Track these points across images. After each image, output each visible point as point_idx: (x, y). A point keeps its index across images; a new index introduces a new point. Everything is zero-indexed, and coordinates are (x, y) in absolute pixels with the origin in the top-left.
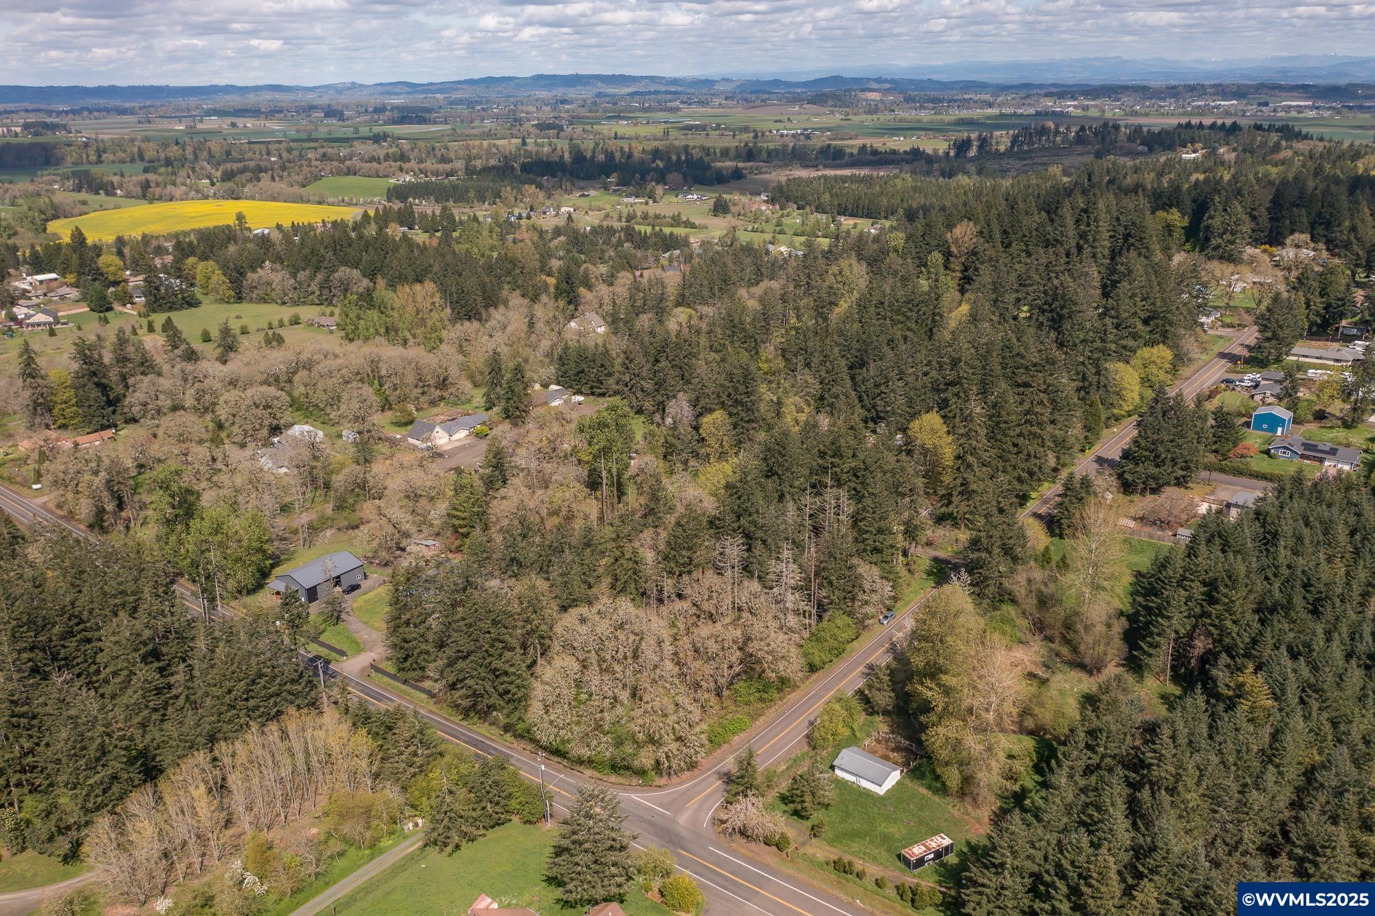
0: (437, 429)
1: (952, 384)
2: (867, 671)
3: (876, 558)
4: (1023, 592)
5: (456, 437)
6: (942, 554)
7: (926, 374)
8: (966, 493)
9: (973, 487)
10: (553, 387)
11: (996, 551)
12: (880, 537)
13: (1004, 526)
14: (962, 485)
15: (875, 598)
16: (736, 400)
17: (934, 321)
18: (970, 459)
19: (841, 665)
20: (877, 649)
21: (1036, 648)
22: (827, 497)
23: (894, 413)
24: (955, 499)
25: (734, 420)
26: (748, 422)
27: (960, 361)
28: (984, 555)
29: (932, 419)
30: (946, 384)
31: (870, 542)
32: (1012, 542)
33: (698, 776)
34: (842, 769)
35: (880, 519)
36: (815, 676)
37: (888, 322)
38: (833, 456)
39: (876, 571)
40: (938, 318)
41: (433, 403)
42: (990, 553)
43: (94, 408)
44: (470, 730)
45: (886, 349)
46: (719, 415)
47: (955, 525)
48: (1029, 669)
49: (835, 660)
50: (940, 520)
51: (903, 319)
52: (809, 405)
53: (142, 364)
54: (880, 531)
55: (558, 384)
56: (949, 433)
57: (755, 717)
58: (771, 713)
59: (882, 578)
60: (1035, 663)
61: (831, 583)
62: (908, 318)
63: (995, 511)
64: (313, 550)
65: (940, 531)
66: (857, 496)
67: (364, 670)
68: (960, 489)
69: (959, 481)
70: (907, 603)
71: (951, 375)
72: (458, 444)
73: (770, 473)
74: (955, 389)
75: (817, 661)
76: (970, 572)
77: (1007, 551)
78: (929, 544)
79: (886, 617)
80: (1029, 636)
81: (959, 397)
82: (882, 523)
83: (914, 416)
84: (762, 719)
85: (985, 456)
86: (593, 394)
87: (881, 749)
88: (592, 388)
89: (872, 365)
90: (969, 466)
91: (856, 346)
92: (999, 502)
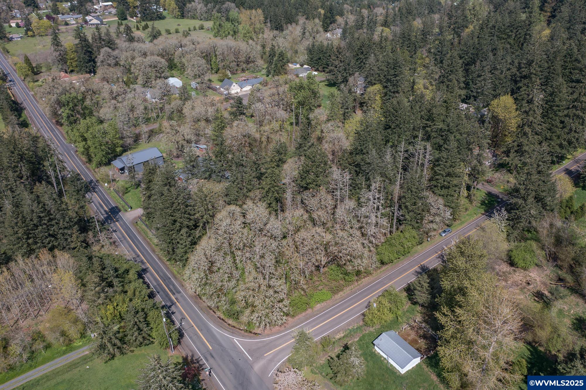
0: (234, 84)
1: (525, 77)
2: (419, 270)
3: (444, 192)
4: (545, 232)
5: (244, 89)
6: (495, 190)
7: (509, 69)
8: (520, 151)
9: (526, 148)
10: (305, 66)
11: (531, 199)
12: (448, 179)
13: (540, 182)
14: (518, 146)
15: (438, 219)
16: (388, 79)
17: (525, 39)
18: (527, 129)
19: (405, 262)
20: (433, 254)
21: (548, 272)
22: (418, 147)
23: (482, 94)
24: (512, 155)
25: (385, 91)
26: (394, 92)
27: (533, 61)
28: (520, 201)
29: (507, 100)
30: (521, 77)
31: (440, 181)
32: (544, 194)
33: (283, 331)
34: (378, 348)
35: (451, 166)
36: (384, 268)
37: (495, 38)
38: (428, 120)
39: (441, 201)
40: (528, 37)
41: (243, 70)
42: (525, 200)
43: (82, 63)
44: (167, 268)
45: (490, 54)
46: (377, 87)
47: (510, 171)
48: (538, 288)
49: (402, 257)
50: (500, 166)
51: (506, 37)
52: (432, 85)
53: (109, 42)
54: (449, 175)
55: (308, 65)
56: (517, 110)
57: (335, 291)
58: (347, 290)
59: (445, 206)
60: (545, 284)
61: (406, 207)
62: (509, 36)
63: (534, 172)
64: (150, 144)
65: (497, 175)
66: (439, 148)
67: (135, 218)
68: (516, 149)
69: (516, 144)
70: (462, 223)
71: (525, 71)
72: (244, 93)
73: (387, 127)
74: (526, 81)
75: (386, 259)
76: (509, 211)
77: (538, 199)
78: (489, 182)
79: (445, 232)
80: (544, 262)
81: (528, 87)
82: (451, 170)
83: (495, 97)
84: (341, 294)
85: (538, 128)
86: (324, 71)
87: (413, 335)
88: (324, 68)
89: (478, 63)
90: (525, 134)
91: (472, 51)
92: (538, 166)
